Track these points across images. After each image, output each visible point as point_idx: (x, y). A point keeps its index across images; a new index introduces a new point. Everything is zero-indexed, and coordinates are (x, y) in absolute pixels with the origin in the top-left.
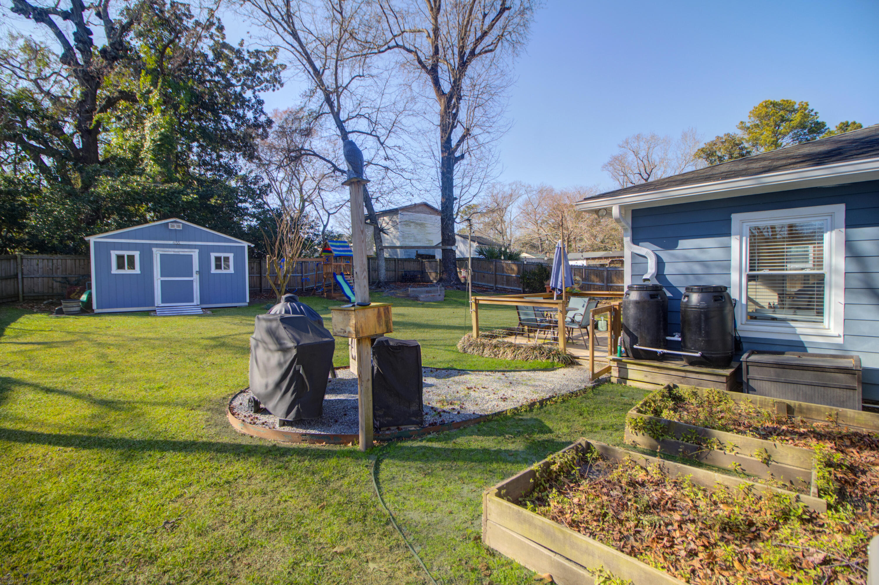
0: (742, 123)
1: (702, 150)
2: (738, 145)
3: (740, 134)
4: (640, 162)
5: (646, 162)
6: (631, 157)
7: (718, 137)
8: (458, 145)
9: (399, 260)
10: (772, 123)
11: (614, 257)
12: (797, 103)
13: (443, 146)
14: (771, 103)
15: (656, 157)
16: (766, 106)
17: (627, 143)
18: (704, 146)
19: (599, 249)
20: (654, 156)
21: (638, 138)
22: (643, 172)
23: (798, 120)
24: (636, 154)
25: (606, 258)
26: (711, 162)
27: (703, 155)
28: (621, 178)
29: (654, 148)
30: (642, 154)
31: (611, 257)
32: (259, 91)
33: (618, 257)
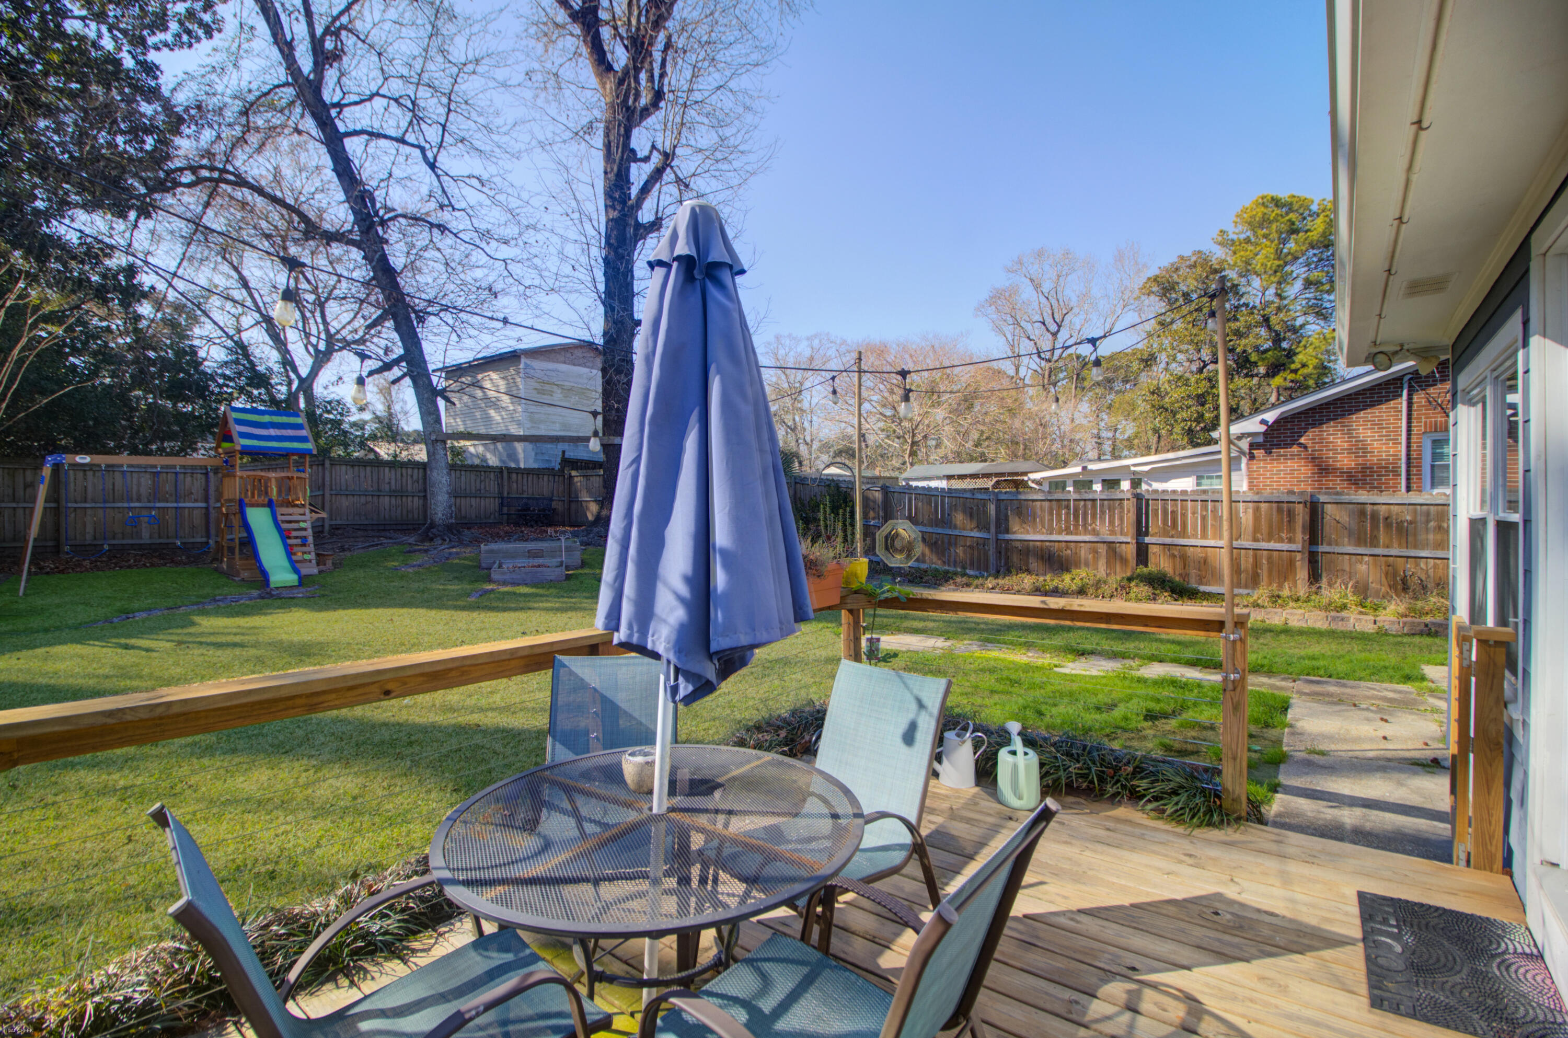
0: (1223, 232)
1: (1155, 279)
2: (1216, 271)
3: (1219, 253)
4: (1043, 300)
5: (1054, 302)
6: (1027, 293)
7: (1182, 258)
8: (645, 190)
9: (518, 471)
10: (1274, 235)
11: (1002, 474)
12: (1316, 202)
13: (609, 194)
14: (1273, 199)
15: (1071, 291)
16: (1263, 204)
17: (1020, 262)
18: (1157, 272)
19: (972, 459)
20: (1068, 292)
21: (1040, 254)
22: (1049, 320)
23: (1320, 230)
24: (1037, 287)
25: (987, 476)
26: (1170, 302)
27: (1155, 289)
28: (1009, 330)
29: (1067, 275)
30: (1047, 287)
31: (997, 475)
32: (157, 49)
33: (1010, 474)
